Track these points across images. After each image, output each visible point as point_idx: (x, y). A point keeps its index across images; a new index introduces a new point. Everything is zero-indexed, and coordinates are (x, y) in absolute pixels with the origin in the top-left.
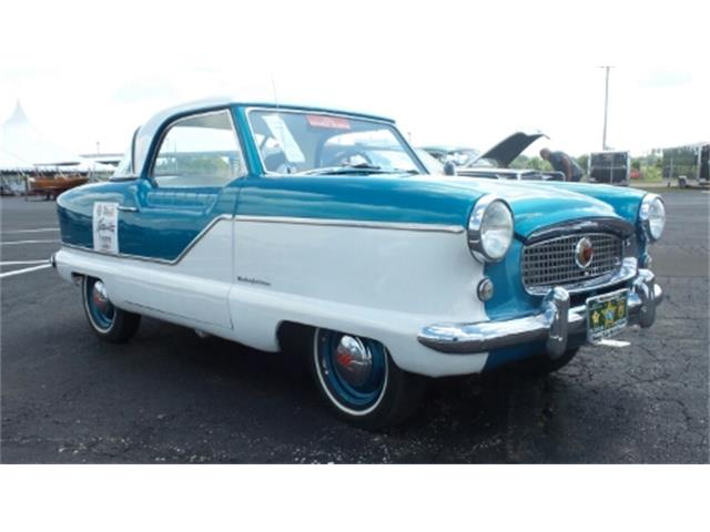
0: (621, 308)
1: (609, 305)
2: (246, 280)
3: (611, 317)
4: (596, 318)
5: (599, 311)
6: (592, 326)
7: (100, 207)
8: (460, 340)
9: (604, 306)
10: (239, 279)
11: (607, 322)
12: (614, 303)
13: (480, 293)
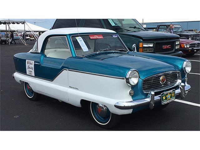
0: (173, 94)
1: (169, 94)
2: (72, 87)
3: (169, 97)
4: (164, 98)
5: (165, 96)
6: (163, 100)
7: (28, 61)
8: (125, 106)
9: (167, 94)
10: (70, 87)
11: (168, 99)
12: (170, 93)
13: (130, 94)
